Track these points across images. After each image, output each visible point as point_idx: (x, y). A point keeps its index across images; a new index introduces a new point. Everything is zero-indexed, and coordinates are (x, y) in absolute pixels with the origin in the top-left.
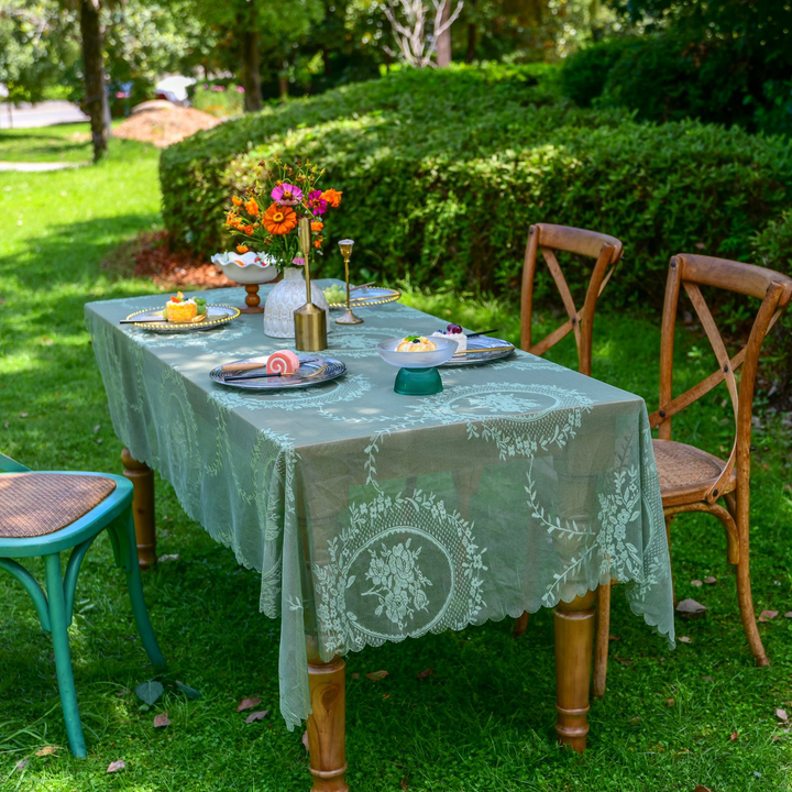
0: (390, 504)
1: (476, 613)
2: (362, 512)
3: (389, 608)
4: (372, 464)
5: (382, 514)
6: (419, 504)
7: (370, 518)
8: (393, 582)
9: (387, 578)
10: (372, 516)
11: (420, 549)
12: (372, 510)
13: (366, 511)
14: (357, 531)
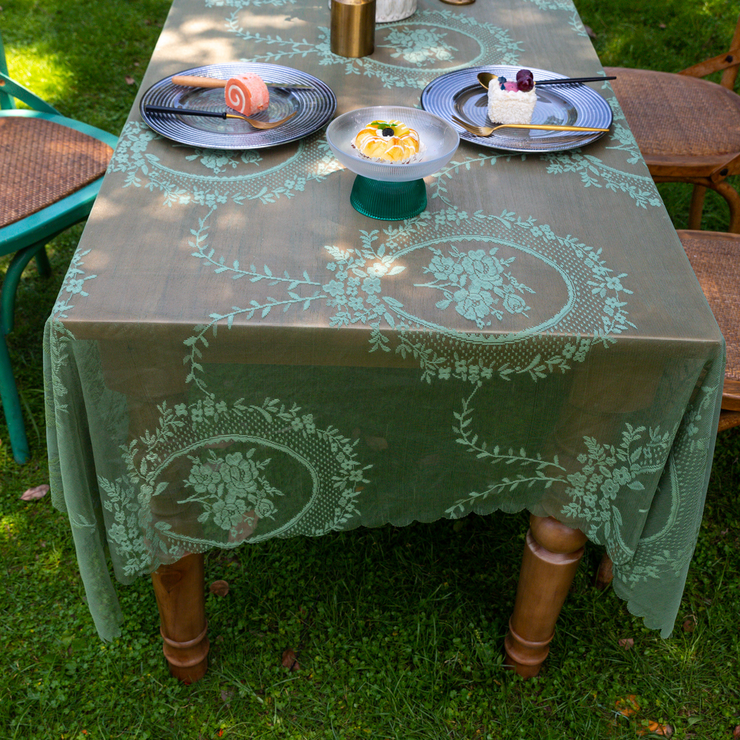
0: (225, 409)
1: (344, 520)
2: (179, 413)
3: (218, 515)
4: (197, 360)
5: (210, 418)
6: (273, 414)
7: (191, 422)
8: (226, 491)
9: (217, 485)
10: (194, 419)
11: (268, 461)
12: (194, 412)
13: (185, 413)
14: (170, 434)
